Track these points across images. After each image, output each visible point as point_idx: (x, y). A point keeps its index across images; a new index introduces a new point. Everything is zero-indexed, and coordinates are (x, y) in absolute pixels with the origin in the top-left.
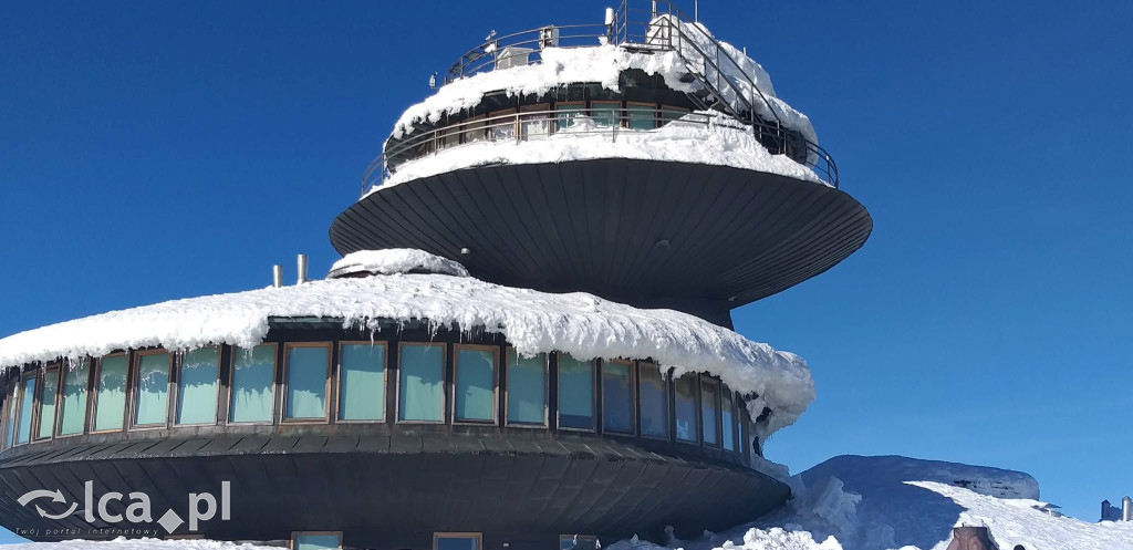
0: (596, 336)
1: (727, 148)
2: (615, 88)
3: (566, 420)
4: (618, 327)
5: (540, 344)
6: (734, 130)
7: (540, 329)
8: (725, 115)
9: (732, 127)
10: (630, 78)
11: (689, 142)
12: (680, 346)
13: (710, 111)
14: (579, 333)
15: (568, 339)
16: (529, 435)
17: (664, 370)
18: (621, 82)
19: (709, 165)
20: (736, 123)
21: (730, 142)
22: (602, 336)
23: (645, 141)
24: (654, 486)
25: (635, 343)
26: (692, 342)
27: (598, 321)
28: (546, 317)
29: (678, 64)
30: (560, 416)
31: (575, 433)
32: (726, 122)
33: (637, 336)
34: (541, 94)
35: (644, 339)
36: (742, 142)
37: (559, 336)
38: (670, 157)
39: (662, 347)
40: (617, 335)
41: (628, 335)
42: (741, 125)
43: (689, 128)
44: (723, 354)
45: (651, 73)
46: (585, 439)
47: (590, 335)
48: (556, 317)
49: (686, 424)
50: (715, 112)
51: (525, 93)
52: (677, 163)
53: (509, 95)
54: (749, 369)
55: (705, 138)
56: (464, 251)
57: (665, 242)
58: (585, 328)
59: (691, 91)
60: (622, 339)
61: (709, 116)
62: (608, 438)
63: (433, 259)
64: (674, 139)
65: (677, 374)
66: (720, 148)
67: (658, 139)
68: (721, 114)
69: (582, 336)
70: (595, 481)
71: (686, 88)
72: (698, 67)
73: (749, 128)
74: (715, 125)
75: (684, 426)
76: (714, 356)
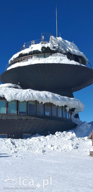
0: (23, 97)
1: (61, 60)
2: (41, 51)
3: (20, 113)
4: (28, 95)
5: (11, 99)
6: (62, 57)
7: (11, 96)
8: (61, 54)
9: (62, 56)
10: (44, 49)
11: (53, 60)
12: (41, 98)
13: (58, 53)
14: (19, 96)
15: (17, 97)
16: (12, 116)
17: (40, 102)
18: (42, 49)
19: (56, 63)
20: (63, 55)
21: (61, 59)
22: (24, 97)
23: (45, 60)
24: (38, 124)
25: (31, 98)
26: (45, 97)
27: (23, 94)
28: (13, 94)
29: (51, 45)
30: (19, 112)
31: (22, 115)
32: (61, 55)
33: (32, 96)
34: (28, 53)
35: (33, 97)
36: (64, 59)
37: (15, 97)
38: (48, 63)
39: (37, 98)
40: (27, 96)
41: (30, 96)
42: (64, 55)
43: (54, 57)
44: (52, 99)
45: (46, 47)
46: (24, 116)
47: (21, 97)
48: (15, 94)
49: (49, 112)
50: (59, 53)
51: (26, 53)
52: (49, 64)
53: (23, 54)
54: (59, 101)
55: (56, 58)
56: (19, 83)
57: (52, 79)
58: (20, 95)
59: (55, 50)
60: (28, 97)
61: (57, 54)
62: (29, 116)
63: (13, 85)
64: (51, 59)
65: (44, 103)
66: (59, 60)
67: (47, 59)
68: (60, 54)
69: (20, 97)
70: (25, 124)
71: (54, 49)
72: (56, 45)
73: (66, 56)
74: (58, 56)
75: (48, 113)
76: (50, 99)
